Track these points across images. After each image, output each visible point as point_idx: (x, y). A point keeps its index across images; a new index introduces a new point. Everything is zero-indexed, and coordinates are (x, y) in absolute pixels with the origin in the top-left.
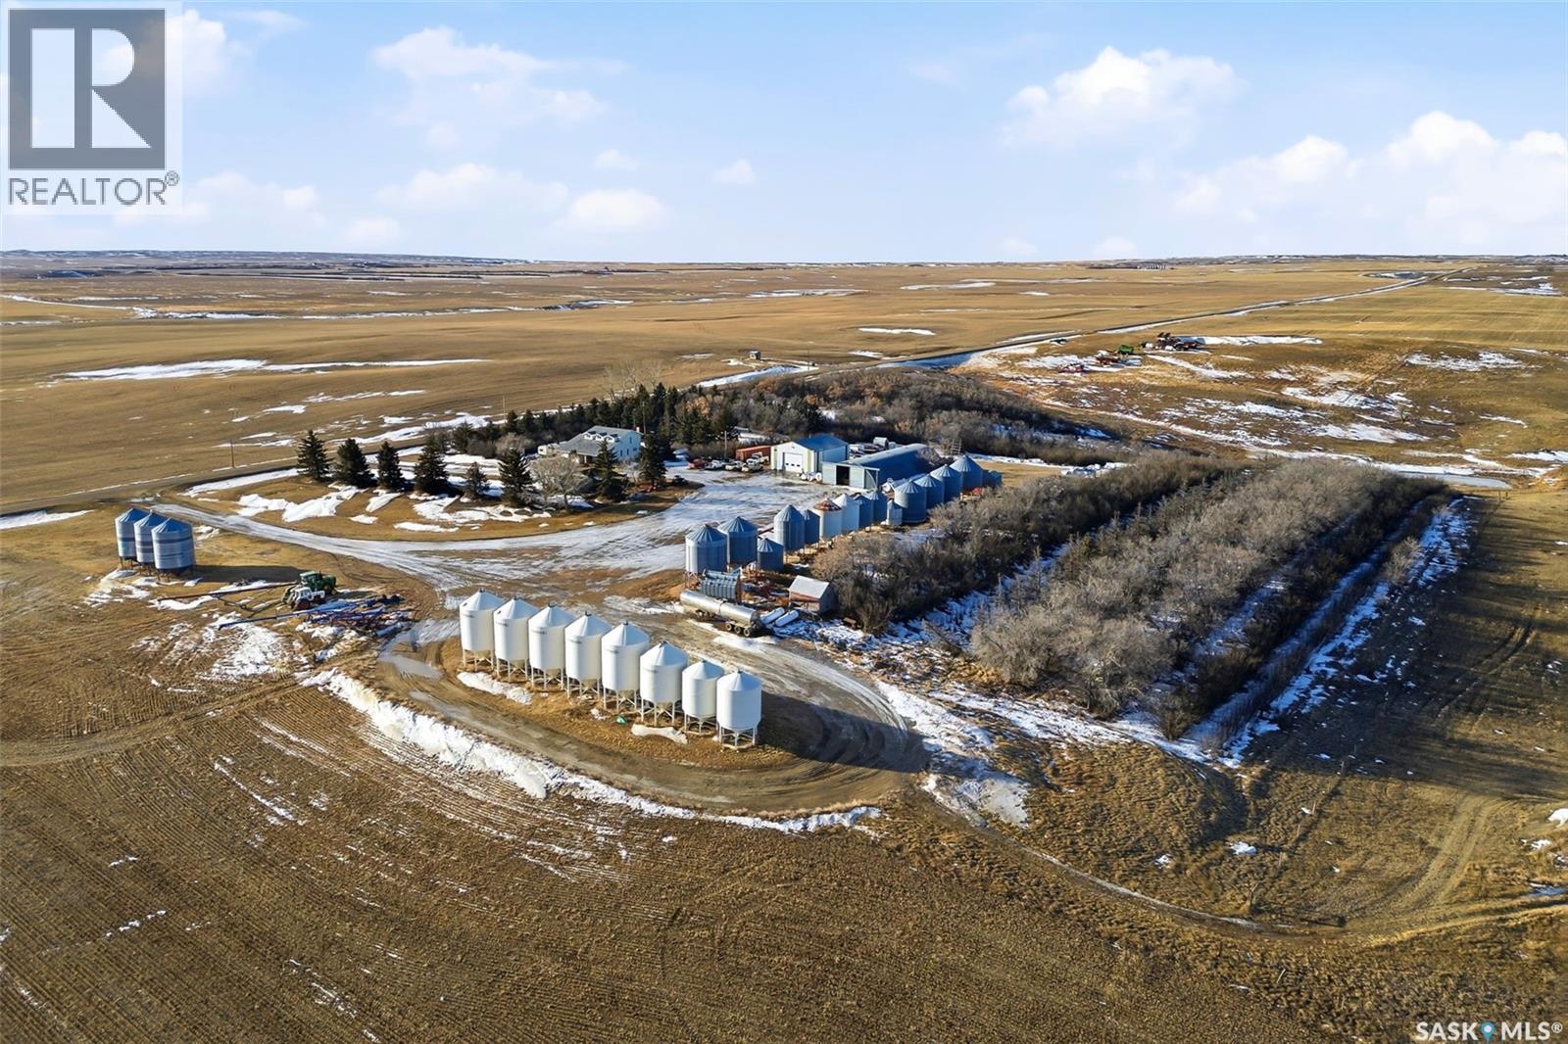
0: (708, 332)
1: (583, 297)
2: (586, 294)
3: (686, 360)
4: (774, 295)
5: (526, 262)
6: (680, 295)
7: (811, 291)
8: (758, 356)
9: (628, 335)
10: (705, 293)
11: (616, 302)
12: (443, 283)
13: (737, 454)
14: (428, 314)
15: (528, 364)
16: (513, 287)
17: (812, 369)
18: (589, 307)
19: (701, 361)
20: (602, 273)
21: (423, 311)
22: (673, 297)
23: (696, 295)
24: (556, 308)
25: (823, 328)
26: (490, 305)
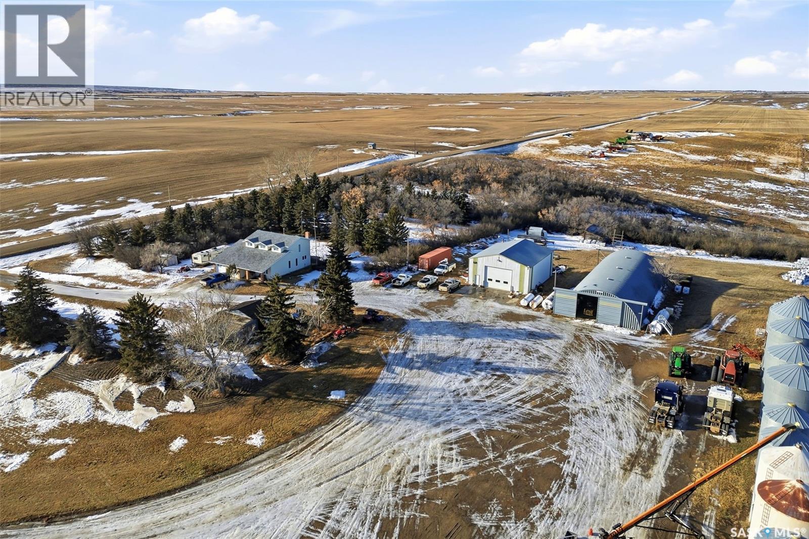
0: (328, 129)
1: (242, 109)
2: (244, 107)
3: (320, 150)
4: (357, 108)
5: (209, 91)
6: (301, 108)
7: (378, 107)
8: (374, 146)
9: (275, 131)
10: (316, 107)
11: (263, 112)
12: (156, 101)
13: (420, 261)
14: (142, 118)
15: (198, 154)
16: (198, 103)
17: (417, 156)
18: (246, 115)
19: (332, 150)
20: (252, 96)
21: (139, 117)
22: (297, 109)
23: (311, 108)
24: (225, 115)
25: (405, 127)
26: (183, 113)
